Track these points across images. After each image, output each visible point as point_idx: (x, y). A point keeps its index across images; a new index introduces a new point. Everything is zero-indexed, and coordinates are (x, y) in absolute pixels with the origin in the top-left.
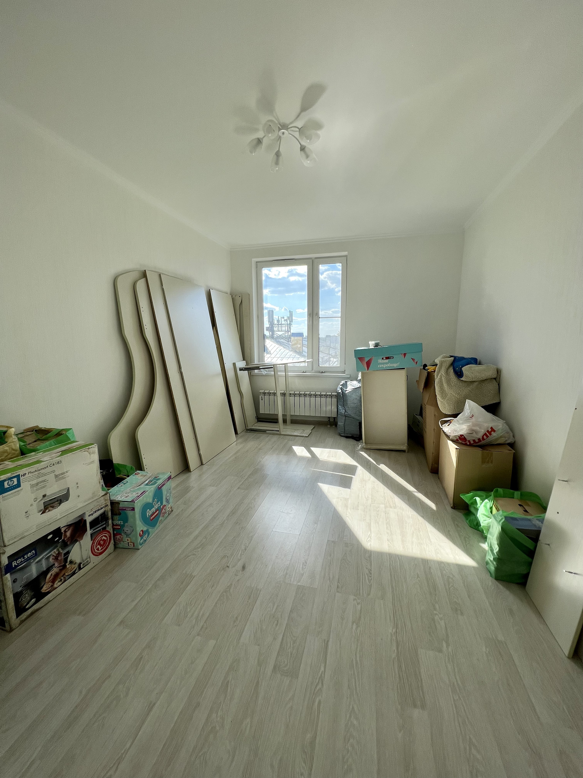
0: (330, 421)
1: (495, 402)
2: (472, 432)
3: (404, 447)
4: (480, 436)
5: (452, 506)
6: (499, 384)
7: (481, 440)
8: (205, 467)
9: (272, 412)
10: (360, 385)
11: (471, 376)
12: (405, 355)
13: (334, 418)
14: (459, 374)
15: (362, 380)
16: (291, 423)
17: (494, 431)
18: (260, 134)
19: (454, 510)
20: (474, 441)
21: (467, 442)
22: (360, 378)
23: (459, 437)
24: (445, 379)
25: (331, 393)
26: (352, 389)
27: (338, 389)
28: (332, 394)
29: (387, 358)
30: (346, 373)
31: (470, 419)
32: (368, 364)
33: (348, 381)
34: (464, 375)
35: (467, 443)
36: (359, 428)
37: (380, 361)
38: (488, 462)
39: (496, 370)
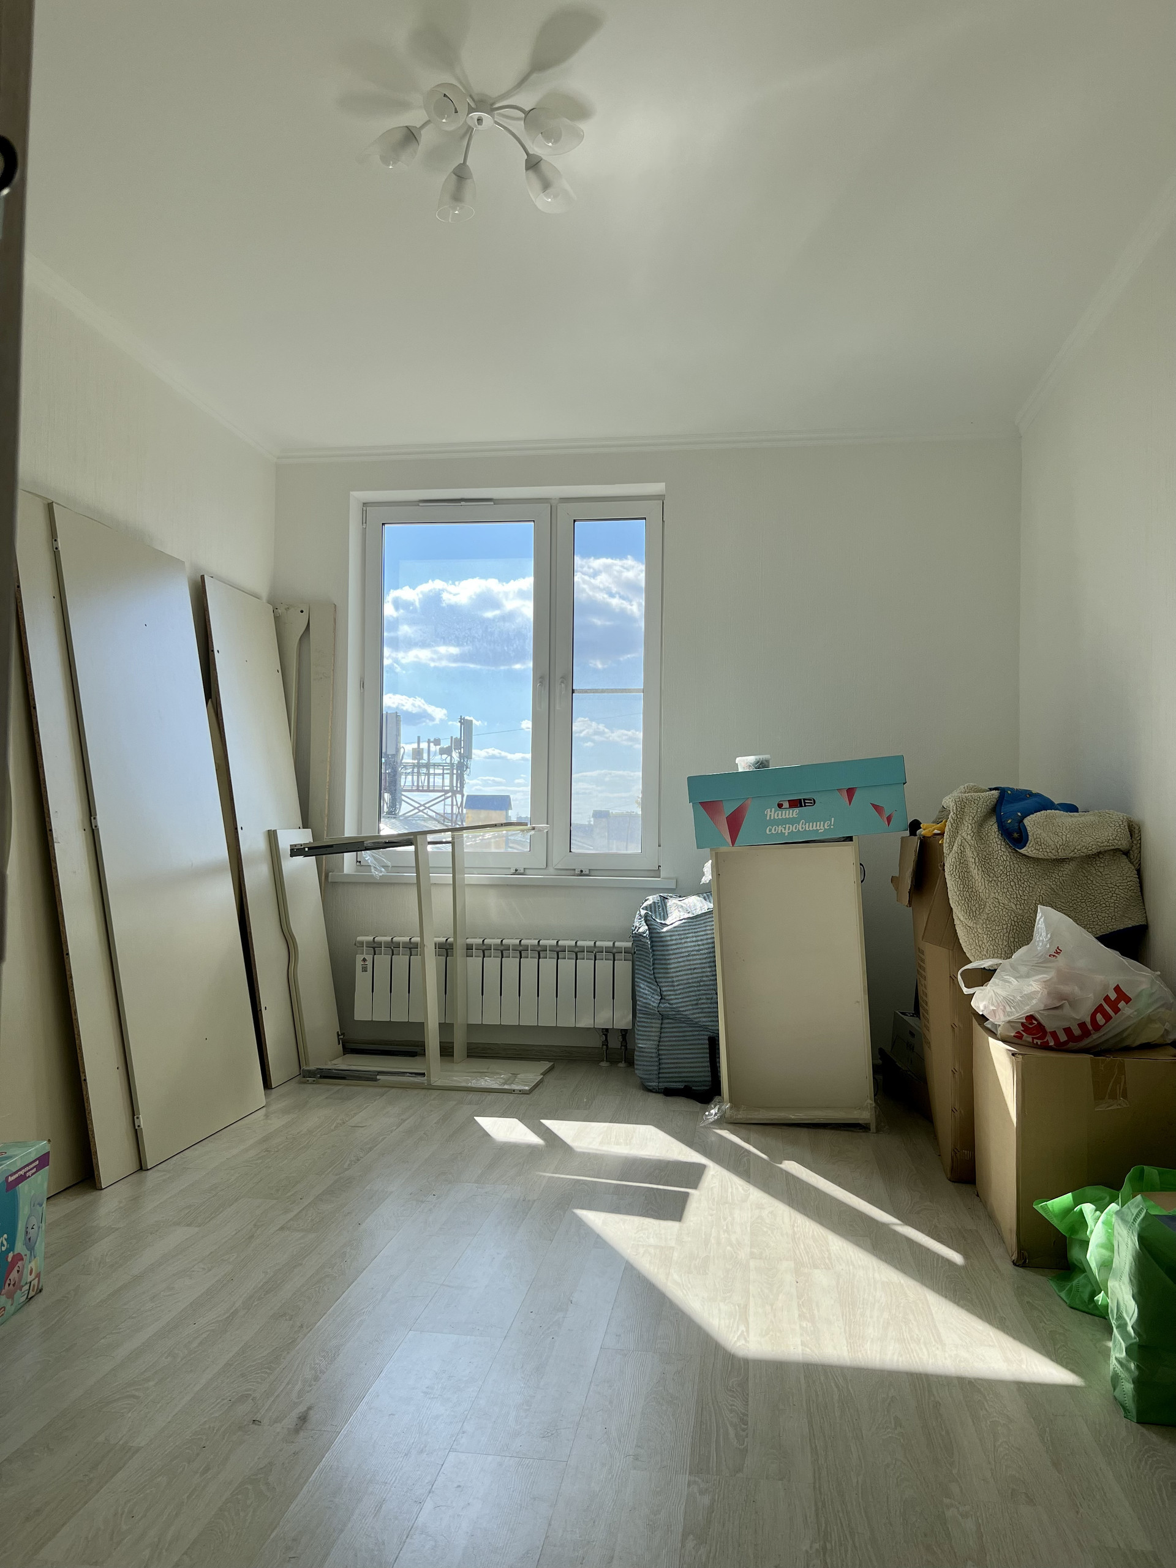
0: (607, 1045)
1: (1130, 924)
2: (1059, 1001)
3: (865, 1115)
4: (1083, 1013)
5: (1014, 1257)
6: (1139, 872)
7: (1090, 1027)
8: (151, 1177)
9: (399, 1017)
10: (711, 906)
11: (1051, 843)
12: (851, 792)
13: (624, 1033)
14: (1016, 837)
15: (714, 889)
16: (468, 1056)
17: (1128, 1000)
18: (414, 117)
19: (1021, 1270)
20: (1068, 1031)
21: (1049, 1038)
22: (707, 877)
23: (1023, 1024)
24: (975, 854)
25: (611, 944)
26: (684, 921)
27: (637, 924)
28: (616, 944)
29: (795, 804)
30: (663, 874)
31: (1050, 962)
32: (735, 823)
33: (671, 897)
34: (1030, 838)
35: (1047, 1042)
36: (710, 1053)
37: (772, 813)
38: (1113, 1096)
39: (1125, 824)
